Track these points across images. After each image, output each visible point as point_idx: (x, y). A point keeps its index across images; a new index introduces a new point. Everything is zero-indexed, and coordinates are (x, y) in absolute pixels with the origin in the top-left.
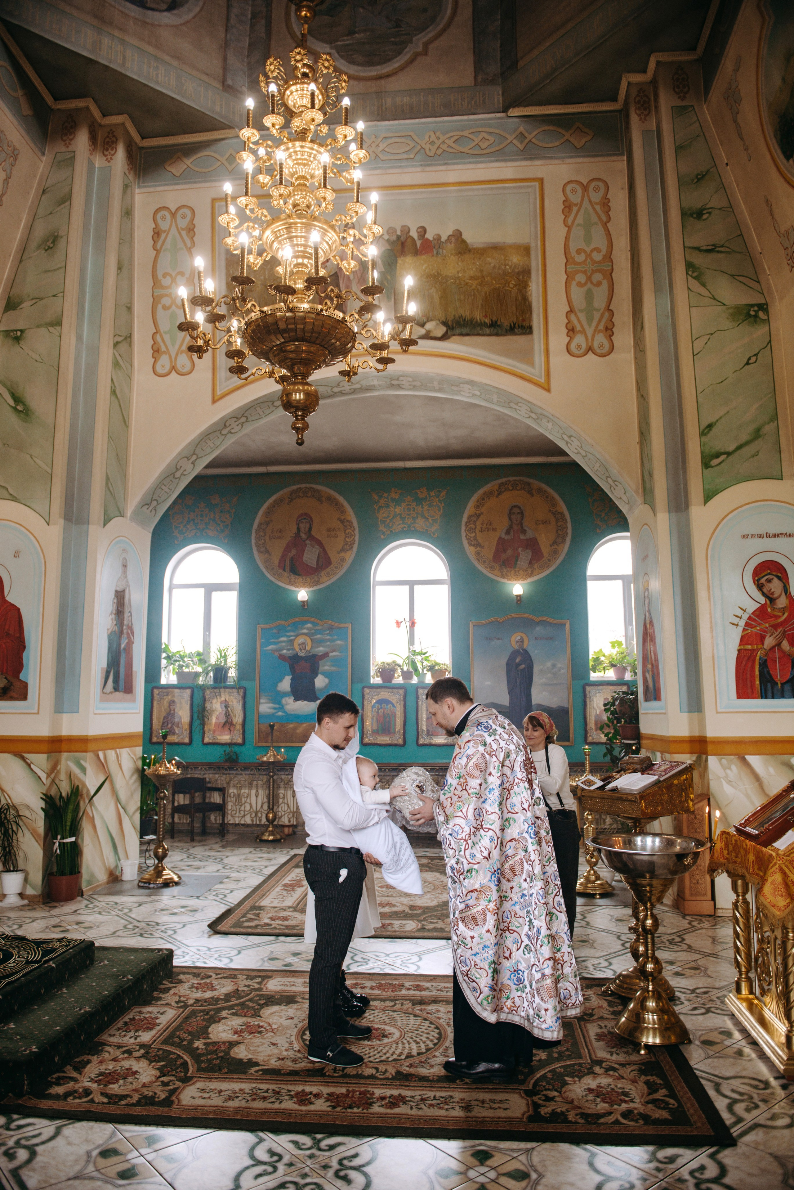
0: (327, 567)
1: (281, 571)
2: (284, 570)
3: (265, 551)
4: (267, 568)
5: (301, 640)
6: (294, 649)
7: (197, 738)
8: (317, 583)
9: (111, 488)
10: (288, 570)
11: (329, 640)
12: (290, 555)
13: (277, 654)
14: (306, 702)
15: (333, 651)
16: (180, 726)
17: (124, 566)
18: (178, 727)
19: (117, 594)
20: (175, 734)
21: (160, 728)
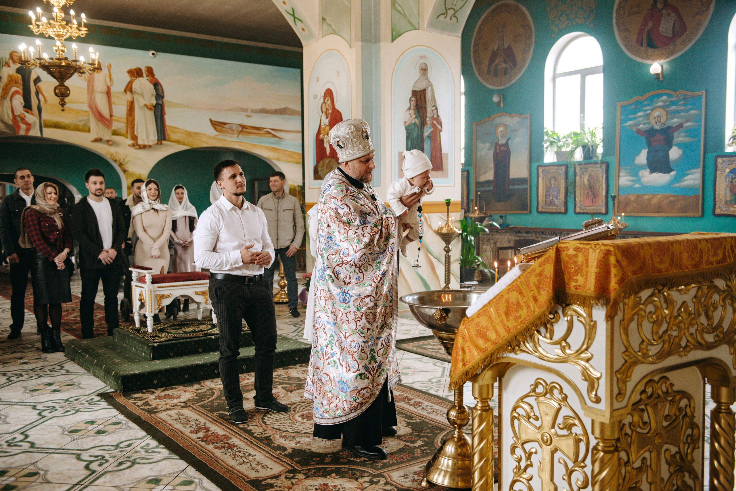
0: (682, 35)
1: (639, 46)
2: (642, 45)
3: (624, 29)
4: (626, 46)
5: (657, 113)
6: (649, 123)
7: (571, 206)
8: (672, 53)
9: (399, 8)
10: (645, 43)
11: (682, 111)
12: (647, 28)
13: (634, 129)
14: (660, 174)
15: (688, 121)
16: (558, 198)
17: (422, 70)
18: (557, 199)
19: (415, 93)
20: (555, 205)
21: (544, 200)
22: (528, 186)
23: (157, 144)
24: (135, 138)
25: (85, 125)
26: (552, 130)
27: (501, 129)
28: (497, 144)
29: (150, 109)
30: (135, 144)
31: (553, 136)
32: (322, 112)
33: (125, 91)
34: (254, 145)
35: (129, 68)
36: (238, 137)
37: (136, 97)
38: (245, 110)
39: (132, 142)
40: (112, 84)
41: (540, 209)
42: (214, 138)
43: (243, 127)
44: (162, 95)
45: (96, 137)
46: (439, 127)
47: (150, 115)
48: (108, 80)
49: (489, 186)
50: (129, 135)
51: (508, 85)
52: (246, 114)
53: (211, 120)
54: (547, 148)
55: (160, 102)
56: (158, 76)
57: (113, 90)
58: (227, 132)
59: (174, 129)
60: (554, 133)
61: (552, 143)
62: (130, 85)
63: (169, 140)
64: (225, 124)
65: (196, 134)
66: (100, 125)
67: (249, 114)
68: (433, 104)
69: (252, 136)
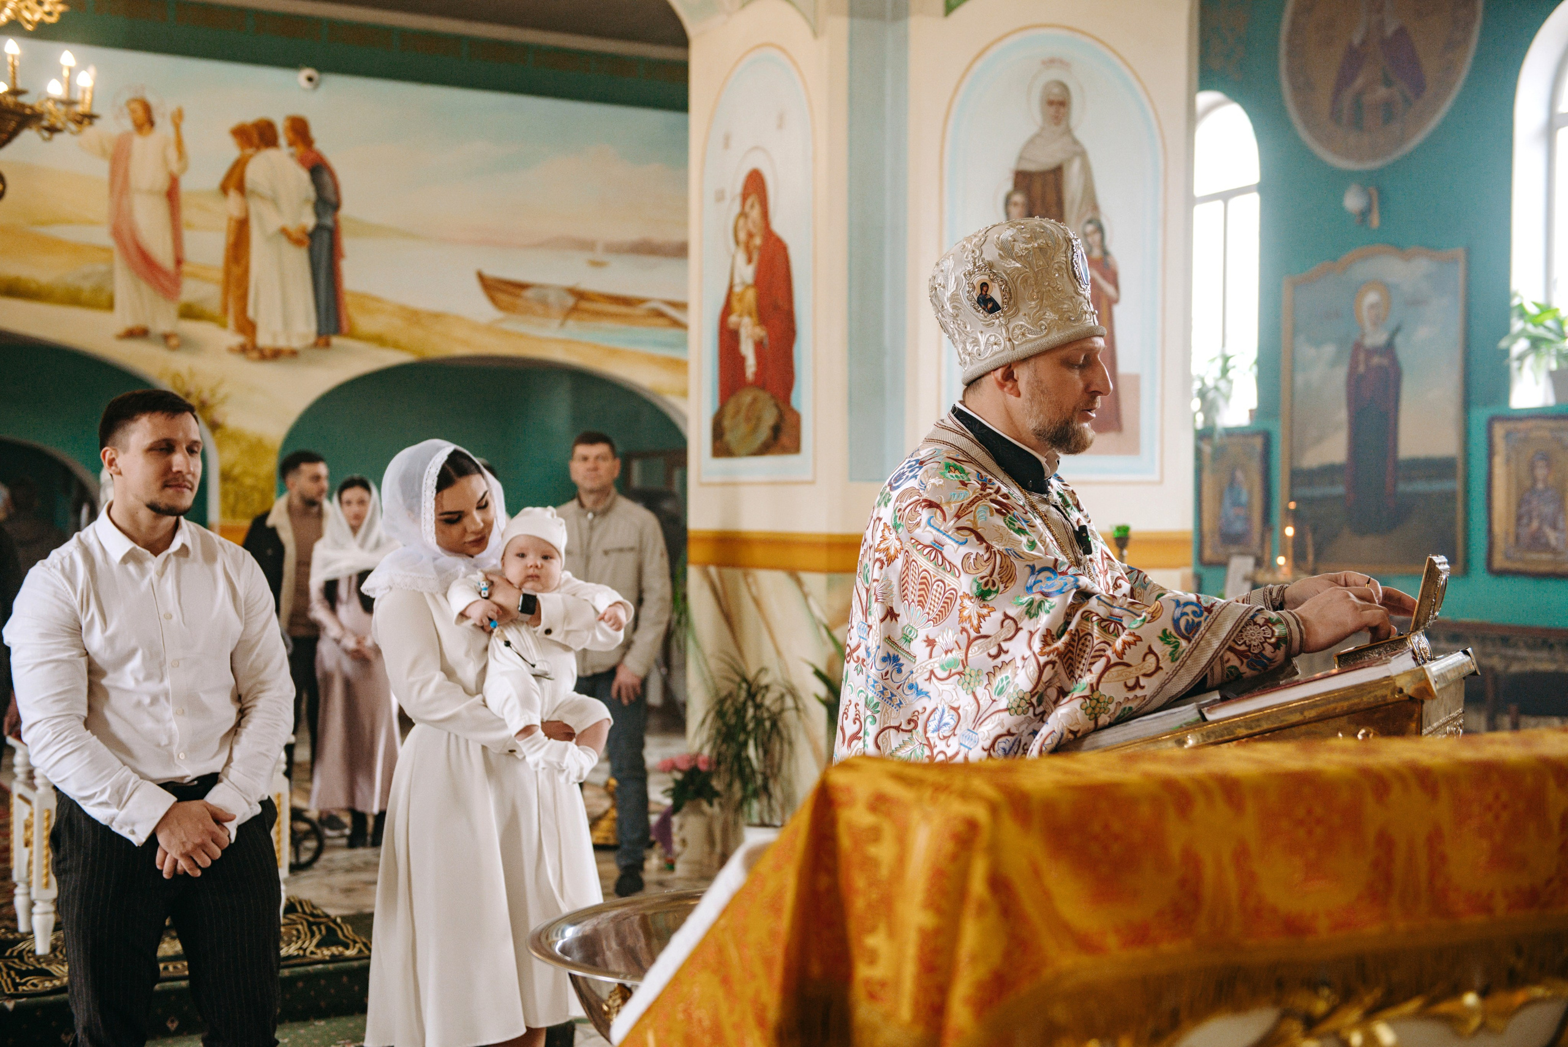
16: (1561, 525)
17: (1051, 103)
18: (1554, 527)
19: (1023, 180)
20: (1547, 547)
21: (1512, 530)
22: (1457, 485)
23: (316, 345)
24: (247, 327)
25: (98, 290)
26: (1541, 300)
27: (1372, 298)
28: (1358, 346)
29: (298, 242)
30: (249, 346)
31: (1539, 319)
32: (737, 242)
33: (224, 189)
34: (613, 352)
35: (236, 120)
36: (562, 324)
37: (256, 207)
38: (585, 245)
39: (237, 340)
40: (184, 169)
41: (1499, 562)
42: (490, 328)
43: (580, 295)
44: (333, 198)
45: (130, 323)
46: (1109, 289)
47: (298, 261)
48: (172, 154)
49: (1333, 483)
50: (231, 321)
51: (1397, 155)
52: (589, 256)
53: (481, 277)
54: (1521, 358)
55: (328, 221)
56: (324, 143)
57: (187, 184)
58: (528, 311)
59: (370, 303)
60: (1546, 308)
61: (1536, 343)
62: (238, 171)
63: (352, 335)
64: (523, 286)
65: (437, 316)
66: (145, 287)
67: (599, 256)
68: (1088, 216)
69: (607, 324)
